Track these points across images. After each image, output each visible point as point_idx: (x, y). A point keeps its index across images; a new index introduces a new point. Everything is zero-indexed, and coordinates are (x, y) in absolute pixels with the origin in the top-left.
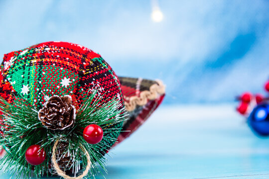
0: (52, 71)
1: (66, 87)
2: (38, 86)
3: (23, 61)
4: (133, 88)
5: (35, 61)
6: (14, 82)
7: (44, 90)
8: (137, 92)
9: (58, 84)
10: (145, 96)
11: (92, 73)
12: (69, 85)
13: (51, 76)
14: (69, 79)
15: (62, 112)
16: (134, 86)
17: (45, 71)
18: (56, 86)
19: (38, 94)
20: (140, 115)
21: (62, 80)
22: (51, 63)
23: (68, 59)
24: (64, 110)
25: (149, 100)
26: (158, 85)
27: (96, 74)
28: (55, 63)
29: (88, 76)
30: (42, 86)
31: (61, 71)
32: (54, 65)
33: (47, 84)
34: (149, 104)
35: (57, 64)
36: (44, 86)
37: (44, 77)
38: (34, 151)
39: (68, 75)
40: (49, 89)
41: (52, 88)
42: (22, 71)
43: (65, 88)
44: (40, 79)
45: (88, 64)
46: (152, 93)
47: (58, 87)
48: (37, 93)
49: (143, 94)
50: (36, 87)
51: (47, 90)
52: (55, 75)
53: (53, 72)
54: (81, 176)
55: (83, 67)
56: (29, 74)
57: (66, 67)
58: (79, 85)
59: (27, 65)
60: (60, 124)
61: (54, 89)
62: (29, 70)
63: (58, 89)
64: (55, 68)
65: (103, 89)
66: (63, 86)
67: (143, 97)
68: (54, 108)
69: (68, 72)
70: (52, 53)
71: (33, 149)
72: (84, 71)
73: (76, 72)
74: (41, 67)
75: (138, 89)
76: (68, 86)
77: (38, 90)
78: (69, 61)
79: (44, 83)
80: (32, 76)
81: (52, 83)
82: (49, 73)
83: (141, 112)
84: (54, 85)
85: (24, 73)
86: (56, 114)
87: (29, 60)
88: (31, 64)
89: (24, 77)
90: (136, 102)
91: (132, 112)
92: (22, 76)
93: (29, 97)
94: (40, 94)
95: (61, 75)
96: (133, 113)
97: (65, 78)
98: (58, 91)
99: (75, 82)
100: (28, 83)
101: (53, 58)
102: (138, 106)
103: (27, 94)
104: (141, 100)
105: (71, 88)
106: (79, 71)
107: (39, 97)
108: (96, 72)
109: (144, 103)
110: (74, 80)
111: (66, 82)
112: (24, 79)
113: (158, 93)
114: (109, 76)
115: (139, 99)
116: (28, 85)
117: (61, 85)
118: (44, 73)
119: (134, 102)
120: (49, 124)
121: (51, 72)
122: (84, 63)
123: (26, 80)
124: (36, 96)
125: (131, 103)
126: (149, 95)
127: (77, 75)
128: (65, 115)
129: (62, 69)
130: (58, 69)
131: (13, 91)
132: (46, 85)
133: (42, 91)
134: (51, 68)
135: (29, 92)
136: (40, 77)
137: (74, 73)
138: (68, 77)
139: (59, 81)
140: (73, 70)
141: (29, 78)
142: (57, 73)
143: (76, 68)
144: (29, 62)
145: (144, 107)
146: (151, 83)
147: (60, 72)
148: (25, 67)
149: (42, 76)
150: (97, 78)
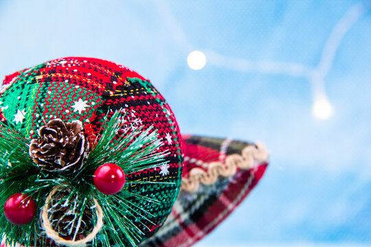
0: (62, 89)
1: (80, 113)
2: (38, 110)
3: (24, 79)
4: (215, 150)
5: (41, 77)
6: (7, 107)
7: (47, 116)
8: (222, 157)
9: (68, 108)
10: (233, 163)
11: (124, 97)
12: (85, 109)
13: (59, 97)
14: (86, 102)
15: (64, 143)
16: (218, 147)
17: (51, 90)
18: (64, 110)
19: (37, 121)
20: (225, 193)
21: (75, 102)
22: (63, 79)
23: (89, 74)
24: (67, 139)
25: (239, 170)
26: (257, 147)
27: (132, 99)
28: (69, 79)
29: (117, 100)
30: (44, 110)
31: (76, 90)
32: (67, 81)
33: (51, 107)
34: (239, 175)
35: (71, 81)
36: (47, 110)
37: (49, 97)
38: (16, 202)
39: (86, 96)
40: (54, 115)
41: (59, 113)
42: (19, 91)
43: (79, 115)
44: (43, 100)
45: (121, 84)
46: (244, 159)
47: (67, 111)
48: (35, 121)
49: (231, 158)
50: (35, 112)
51: (51, 116)
52: (66, 96)
53: (64, 91)
54: (84, 241)
55: (111, 87)
56: (28, 94)
57: (85, 85)
58: (101, 111)
59: (28, 82)
60: (59, 161)
61: (61, 114)
62: (30, 88)
63: (67, 114)
64: (68, 86)
65: (141, 121)
66: (75, 111)
67: (231, 163)
68: (50, 136)
69: (86, 92)
70: (67, 67)
71: (15, 199)
72: (111, 93)
73: (98, 93)
74: (47, 85)
75: (223, 151)
76: (83, 112)
77: (37, 116)
78: (90, 77)
79: (47, 106)
80: (32, 97)
81: (59, 105)
82: (57, 92)
83: (226, 188)
84: (61, 109)
85: (21, 93)
86: (52, 145)
87: (33, 76)
88: (34, 81)
89: (20, 99)
90: (218, 172)
91: (211, 186)
92: (19, 98)
93: (23, 126)
94: (39, 121)
95: (75, 95)
96: (214, 189)
97: (80, 99)
98: (67, 117)
99: (95, 106)
100: (25, 107)
101: (67, 72)
102: (221, 178)
103: (22, 123)
104: (227, 168)
105: (88, 115)
106: (103, 92)
107: (38, 126)
108: (133, 97)
109: (230, 173)
110: (93, 103)
111: (80, 106)
112: (20, 101)
113: (255, 159)
114: (155, 105)
115: (223, 166)
116: (24, 110)
117: (73, 109)
118: (49, 92)
119: (215, 171)
120: (43, 160)
121: (60, 91)
122: (115, 83)
123: (22, 103)
124: (34, 125)
125: (210, 172)
126: (240, 161)
127: (100, 97)
128: (69, 149)
129: (77, 87)
130: (71, 87)
131: (3, 120)
132: (50, 110)
133: (43, 118)
134: (62, 86)
135: (24, 120)
136: (43, 97)
137: (95, 94)
138: (85, 98)
139: (70, 103)
140: (95, 89)
141: (27, 99)
142: (69, 93)
143: (99, 87)
144: (32, 79)
145: (231, 180)
146: (245, 144)
147: (74, 91)
148: (25, 85)
149: (46, 96)
150: (132, 104)
